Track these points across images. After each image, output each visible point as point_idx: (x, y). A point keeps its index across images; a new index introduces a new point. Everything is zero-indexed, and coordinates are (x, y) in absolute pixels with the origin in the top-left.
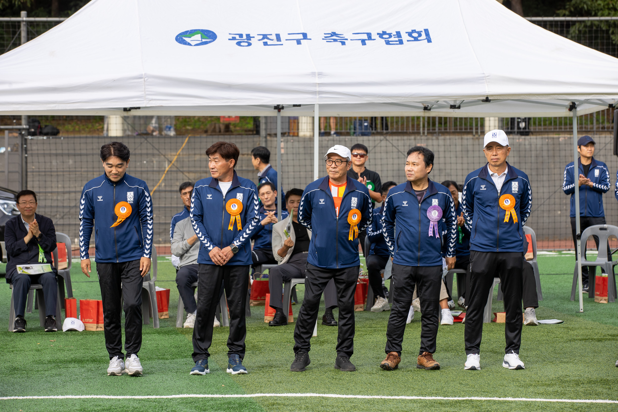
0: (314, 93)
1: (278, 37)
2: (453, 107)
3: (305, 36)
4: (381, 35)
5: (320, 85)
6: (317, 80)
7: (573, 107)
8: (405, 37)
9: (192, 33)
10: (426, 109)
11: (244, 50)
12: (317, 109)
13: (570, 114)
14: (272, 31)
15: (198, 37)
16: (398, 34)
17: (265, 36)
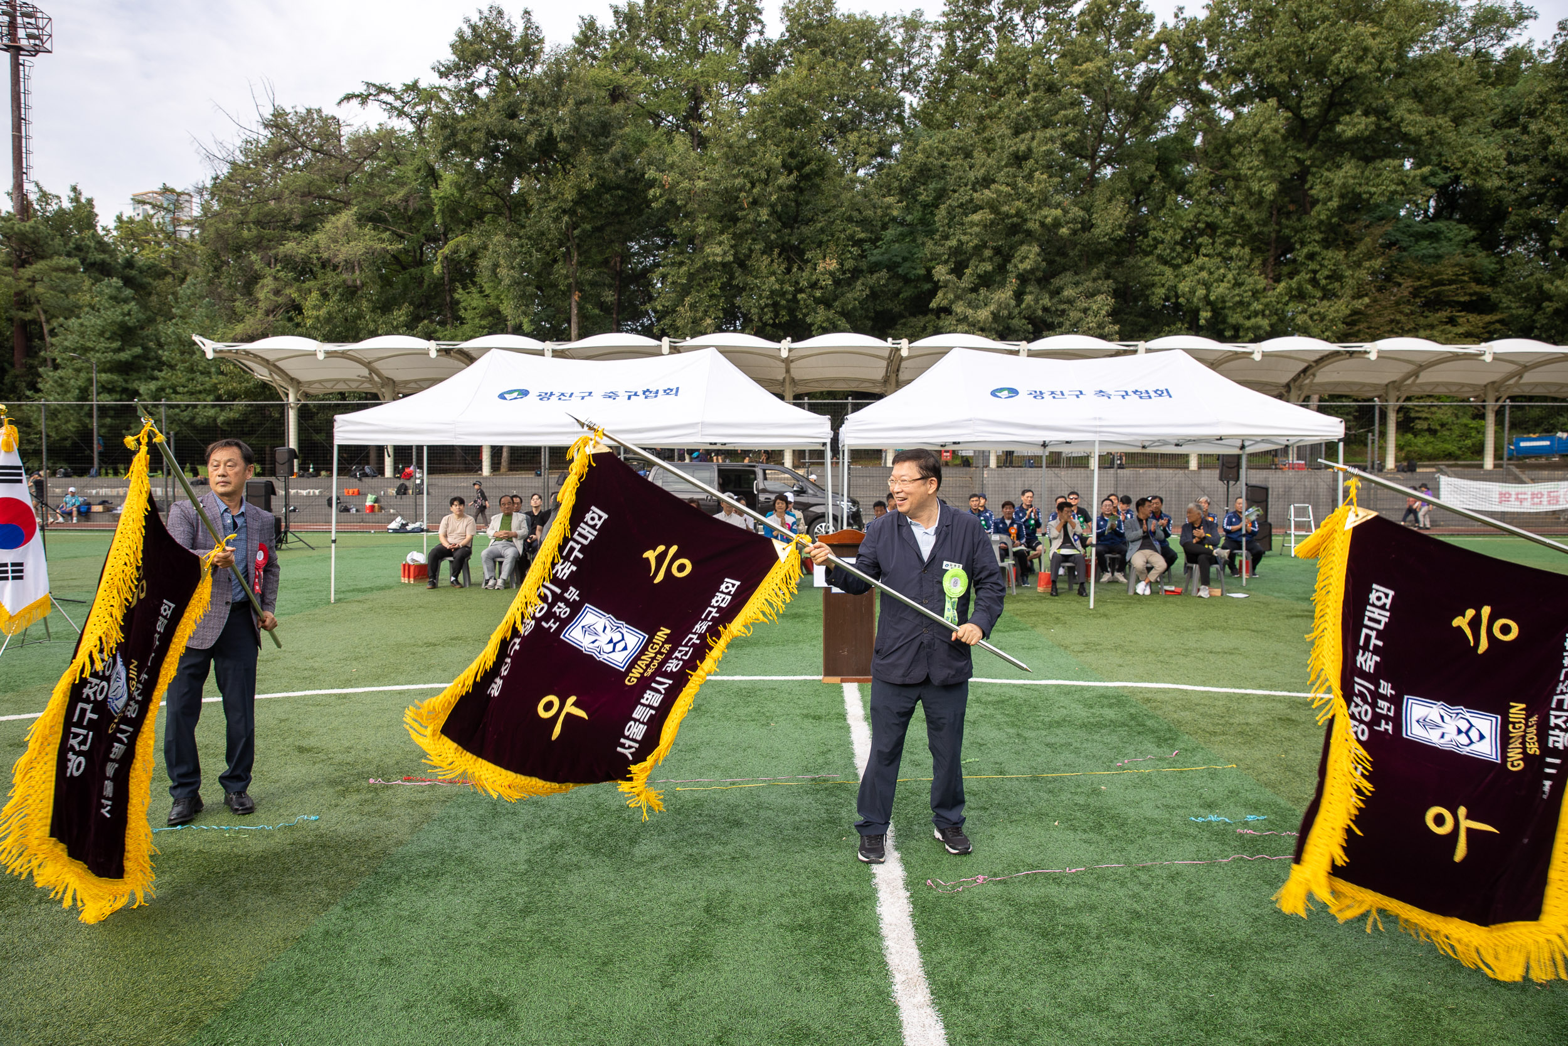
0: (1096, 432)
1: (1062, 394)
2: (1177, 445)
3: (1081, 393)
4: (1135, 392)
5: (1101, 426)
6: (1098, 423)
7: (1243, 447)
8: (1152, 394)
9: (1001, 390)
10: (1144, 447)
11: (1039, 401)
12: (1097, 444)
13: (1240, 452)
14: (1058, 390)
15: (1006, 393)
16: (1147, 392)
17: (1052, 393)
